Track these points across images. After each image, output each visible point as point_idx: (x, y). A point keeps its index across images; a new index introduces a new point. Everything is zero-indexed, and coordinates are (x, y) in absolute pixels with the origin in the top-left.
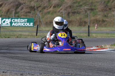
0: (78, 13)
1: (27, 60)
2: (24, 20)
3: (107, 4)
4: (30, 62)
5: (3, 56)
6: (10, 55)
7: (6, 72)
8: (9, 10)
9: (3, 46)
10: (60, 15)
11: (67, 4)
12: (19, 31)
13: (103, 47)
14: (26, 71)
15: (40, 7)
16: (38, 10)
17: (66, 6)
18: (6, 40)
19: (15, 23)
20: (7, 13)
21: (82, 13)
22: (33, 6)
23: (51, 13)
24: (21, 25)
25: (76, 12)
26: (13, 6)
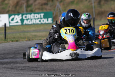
2: (39, 15)
5: (5, 68)
9: (8, 54)
10: (89, 4)
19: (27, 20)
23: (75, 2)
24: (36, 22)
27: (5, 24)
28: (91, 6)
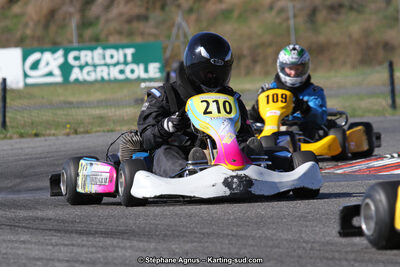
0: (356, 7)
2: (121, 52)
16: (179, 6)
18: (22, 149)
19: (81, 68)
25: (347, 4)
27: (4, 80)
28: (285, 25)
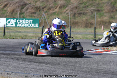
0: (85, 14)
1: (32, 62)
3: (114, 5)
4: (35, 64)
5: (8, 58)
6: (15, 56)
7: (10, 74)
8: (14, 10)
9: (7, 47)
10: (66, 16)
11: (73, 5)
12: (24, 32)
13: (110, 50)
14: (31, 73)
15: (45, 7)
16: (43, 11)
17: (72, 7)
18: (11, 41)
19: (20, 23)
20: (12, 13)
21: (89, 14)
22: (38, 6)
23: (57, 13)
24: (26, 25)
25: (83, 13)
26: (18, 7)
27: (5, 25)
28: (68, 17)
